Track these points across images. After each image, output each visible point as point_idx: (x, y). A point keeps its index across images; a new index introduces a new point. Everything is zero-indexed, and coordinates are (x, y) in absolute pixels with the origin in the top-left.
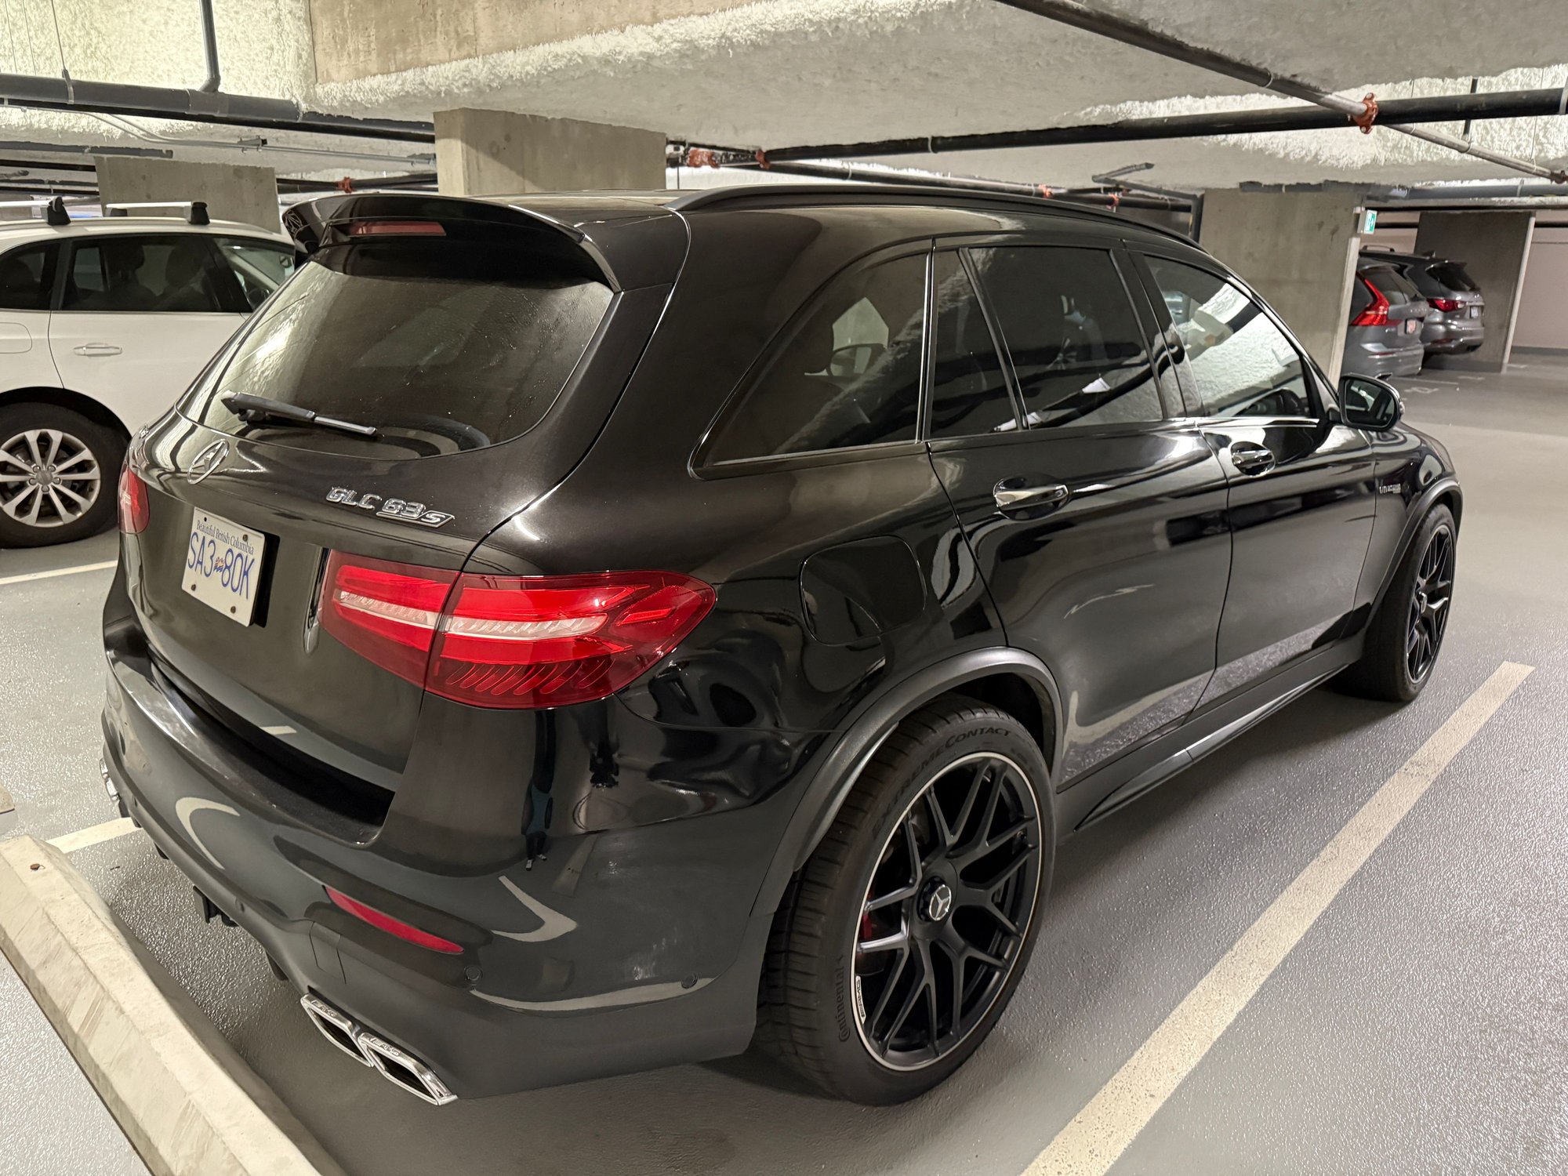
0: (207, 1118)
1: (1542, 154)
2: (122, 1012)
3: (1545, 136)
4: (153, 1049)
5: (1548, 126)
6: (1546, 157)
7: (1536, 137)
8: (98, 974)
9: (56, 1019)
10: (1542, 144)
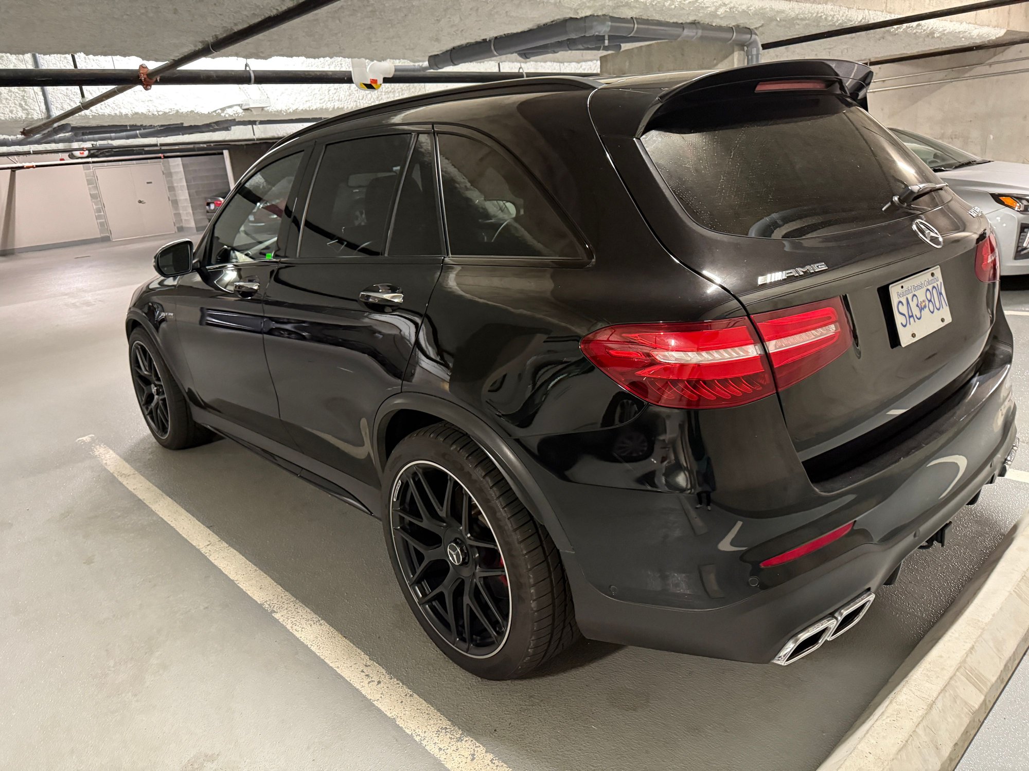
0: (1019, 580)
1: (30, 116)
2: (972, 648)
3: (26, 104)
4: (992, 619)
5: (25, 98)
6: (32, 118)
7: (21, 105)
8: (947, 678)
9: (988, 708)
10: (27, 110)
